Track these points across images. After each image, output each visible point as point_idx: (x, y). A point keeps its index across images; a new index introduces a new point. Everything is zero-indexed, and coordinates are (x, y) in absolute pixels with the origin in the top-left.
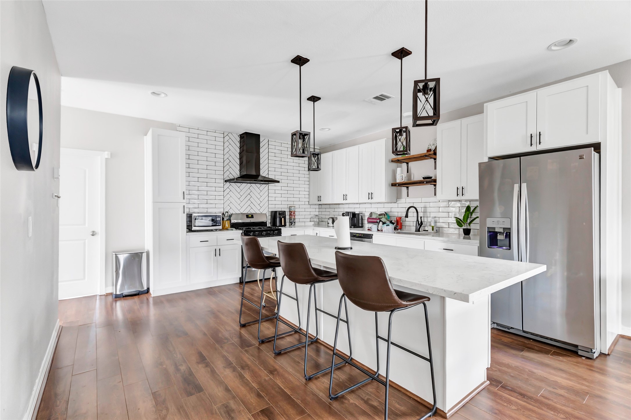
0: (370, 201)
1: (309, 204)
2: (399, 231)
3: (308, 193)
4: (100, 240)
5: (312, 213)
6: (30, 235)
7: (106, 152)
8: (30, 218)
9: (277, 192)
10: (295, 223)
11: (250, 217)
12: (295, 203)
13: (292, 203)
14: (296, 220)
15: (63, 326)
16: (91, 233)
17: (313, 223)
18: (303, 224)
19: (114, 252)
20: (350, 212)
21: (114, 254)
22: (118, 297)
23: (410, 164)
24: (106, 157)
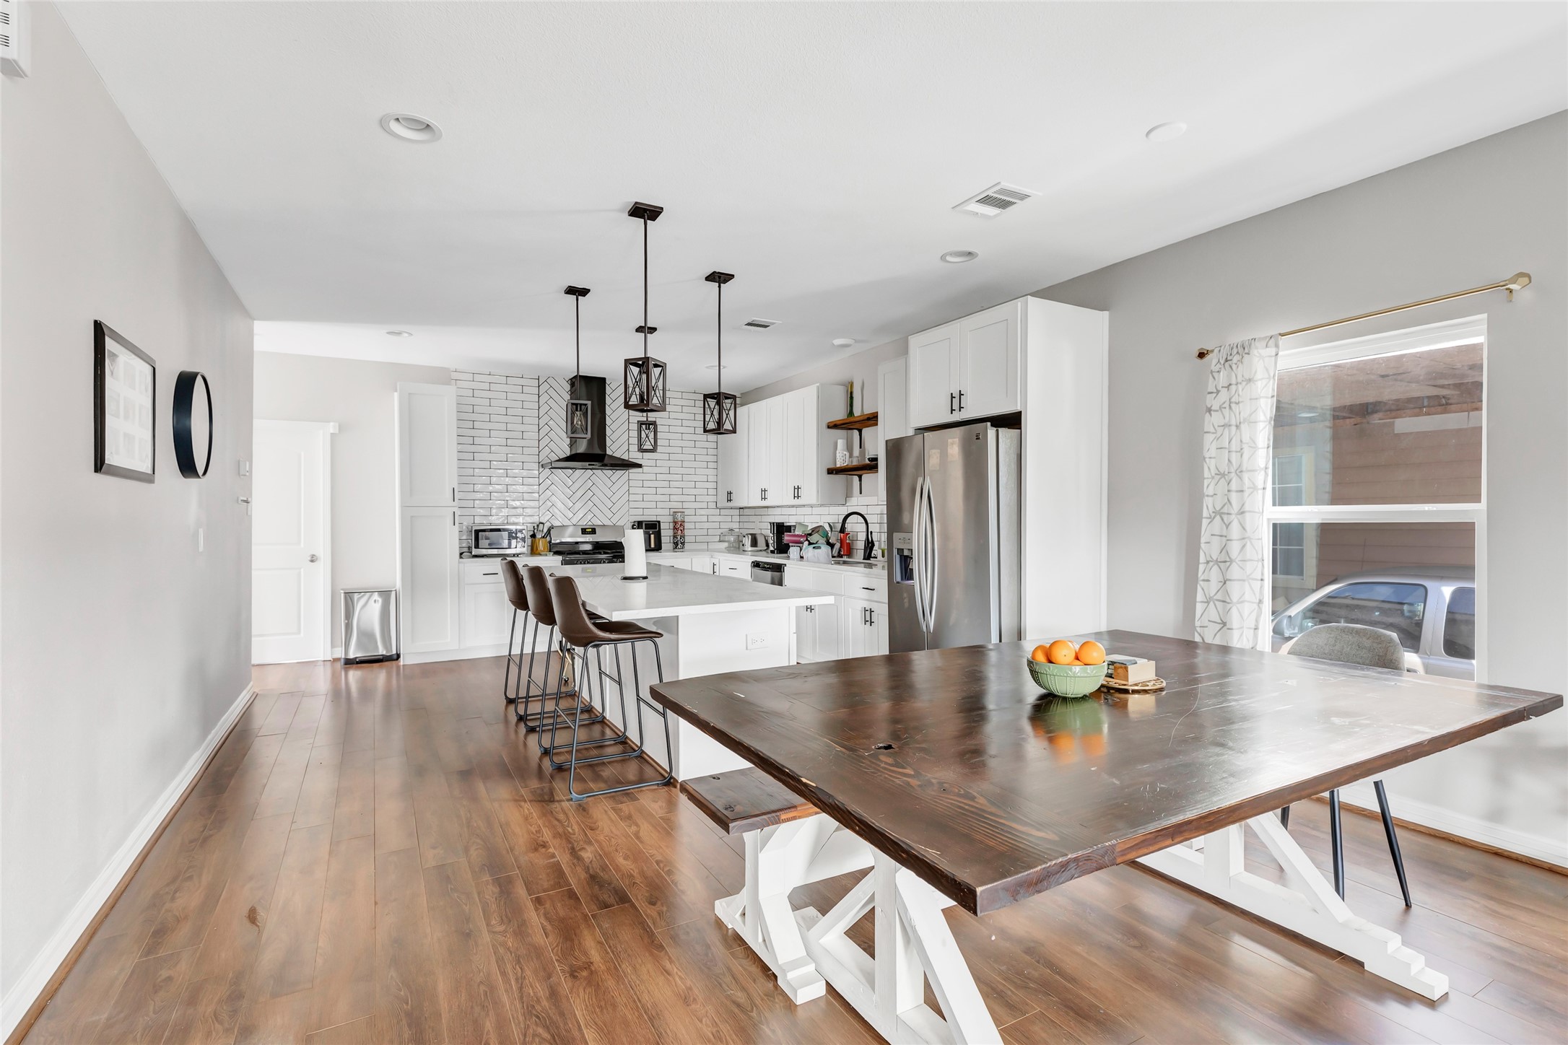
0: (796, 502)
1: (717, 508)
2: (845, 559)
3: (713, 485)
4: (323, 568)
5: (726, 526)
6: (201, 549)
7: (332, 424)
8: (201, 531)
9: (646, 484)
10: (683, 543)
11: (589, 533)
12: (686, 505)
13: (679, 505)
14: (687, 539)
15: (259, 693)
16: (309, 558)
17: (726, 545)
18: (705, 546)
19: (342, 590)
20: (774, 523)
21: (342, 591)
22: (349, 663)
23: (865, 431)
24: (332, 431)
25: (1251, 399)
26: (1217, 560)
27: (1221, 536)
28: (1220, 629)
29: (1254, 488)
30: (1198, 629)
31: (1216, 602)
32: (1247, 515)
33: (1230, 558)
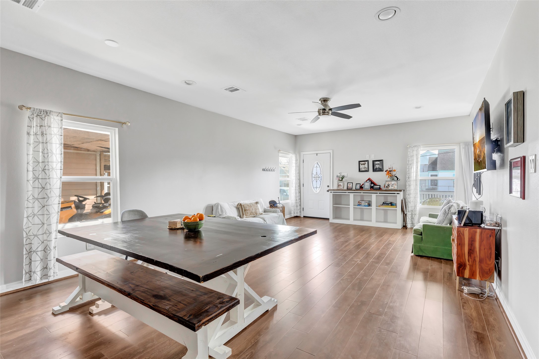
25: (50, 134)
26: (37, 198)
27: (38, 188)
28: (42, 226)
29: (53, 169)
30: (25, 230)
31: (38, 216)
32: (51, 179)
33: (48, 196)
